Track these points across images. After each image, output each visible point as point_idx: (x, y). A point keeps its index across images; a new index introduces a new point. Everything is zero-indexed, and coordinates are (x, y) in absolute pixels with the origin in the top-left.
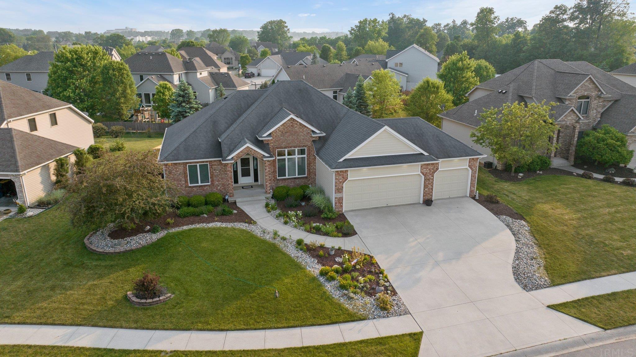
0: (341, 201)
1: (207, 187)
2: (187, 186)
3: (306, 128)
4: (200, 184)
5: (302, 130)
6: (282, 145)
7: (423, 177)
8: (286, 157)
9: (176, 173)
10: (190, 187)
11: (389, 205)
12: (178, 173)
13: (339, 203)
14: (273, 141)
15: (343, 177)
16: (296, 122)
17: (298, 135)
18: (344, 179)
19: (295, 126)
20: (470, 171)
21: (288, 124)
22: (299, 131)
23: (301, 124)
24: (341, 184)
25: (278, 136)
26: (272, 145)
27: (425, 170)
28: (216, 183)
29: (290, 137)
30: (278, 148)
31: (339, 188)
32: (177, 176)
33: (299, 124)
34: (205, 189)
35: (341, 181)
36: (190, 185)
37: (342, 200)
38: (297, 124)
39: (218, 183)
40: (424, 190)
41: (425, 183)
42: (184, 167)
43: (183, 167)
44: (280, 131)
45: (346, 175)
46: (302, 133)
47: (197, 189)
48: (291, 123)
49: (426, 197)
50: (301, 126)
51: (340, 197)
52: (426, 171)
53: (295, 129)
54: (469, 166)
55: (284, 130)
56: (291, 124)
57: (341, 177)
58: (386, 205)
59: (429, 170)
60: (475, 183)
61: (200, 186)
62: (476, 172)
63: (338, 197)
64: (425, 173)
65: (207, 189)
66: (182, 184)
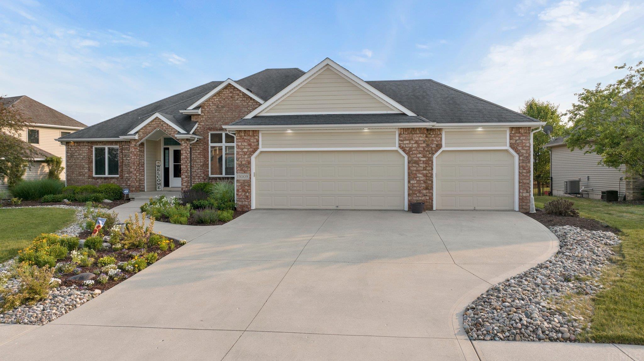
0: (246, 187)
1: (114, 180)
2: (90, 177)
3: (252, 101)
4: (107, 175)
5: (246, 104)
6: (217, 126)
7: (406, 157)
8: (224, 144)
9: (79, 157)
10: (94, 178)
11: (340, 208)
12: (81, 157)
13: (244, 191)
14: (204, 119)
15: (250, 145)
16: (238, 92)
17: (240, 112)
18: (251, 148)
19: (237, 97)
20: (516, 157)
21: (226, 95)
22: (242, 105)
23: (244, 95)
24: (246, 156)
25: (212, 111)
26: (203, 124)
27: (408, 142)
28: (126, 175)
29: (229, 114)
30: (210, 129)
31: (243, 163)
32: (79, 161)
33: (241, 94)
34: (112, 182)
35: (245, 150)
36: (94, 175)
37: (250, 186)
38: (238, 95)
39: (128, 175)
40: (409, 182)
41: (409, 168)
42: (89, 149)
43: (87, 149)
44: (215, 104)
45: (255, 141)
46: (247, 108)
47: (102, 183)
48: (231, 92)
49: (414, 198)
50: (244, 97)
51: (244, 181)
52: (410, 145)
53: (237, 102)
54: (512, 146)
55: (220, 102)
56: (231, 95)
57: (245, 144)
58: (335, 208)
59: (416, 142)
60: (528, 181)
61: (105, 178)
62: (528, 158)
63: (241, 179)
64: (408, 149)
65: (114, 183)
66: (84, 173)
